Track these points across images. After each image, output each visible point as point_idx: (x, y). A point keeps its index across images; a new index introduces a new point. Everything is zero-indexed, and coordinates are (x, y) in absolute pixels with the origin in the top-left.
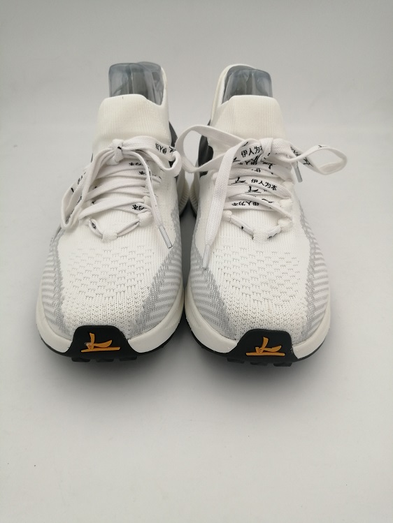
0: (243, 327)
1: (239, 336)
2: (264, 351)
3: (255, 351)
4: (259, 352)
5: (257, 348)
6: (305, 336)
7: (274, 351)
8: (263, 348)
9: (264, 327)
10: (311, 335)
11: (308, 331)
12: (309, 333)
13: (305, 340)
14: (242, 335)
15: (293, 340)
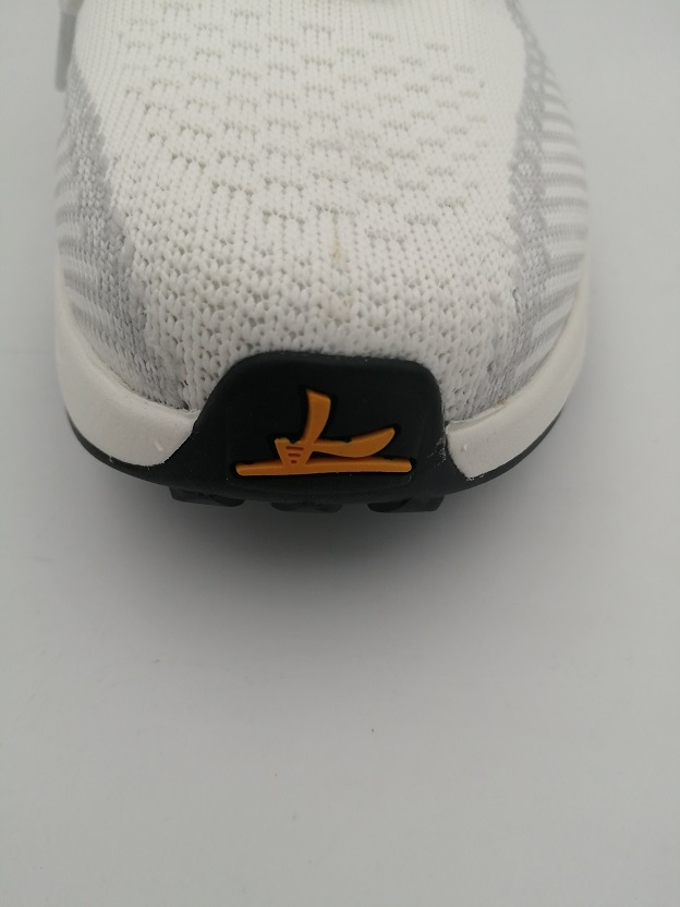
0: (211, 344)
1: (198, 391)
2: (316, 456)
3: (274, 456)
4: (293, 459)
5: (281, 444)
6: (502, 382)
7: (364, 453)
8: (311, 441)
9: (311, 341)
10: (525, 380)
11: (515, 361)
12: (520, 370)
13: (501, 401)
14: (210, 386)
15: (449, 399)
